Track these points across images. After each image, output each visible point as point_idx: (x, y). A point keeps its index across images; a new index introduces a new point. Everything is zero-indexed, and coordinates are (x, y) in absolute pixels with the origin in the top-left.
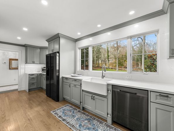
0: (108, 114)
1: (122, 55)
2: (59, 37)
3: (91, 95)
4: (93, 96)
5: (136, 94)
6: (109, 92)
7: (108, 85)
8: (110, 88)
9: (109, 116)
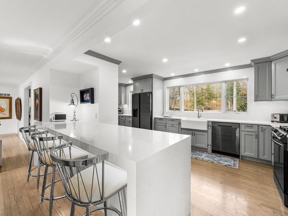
0: (208, 145)
1: (202, 89)
2: (152, 78)
3: (191, 132)
4: (194, 132)
5: (231, 127)
6: (209, 127)
7: (208, 122)
8: (211, 124)
9: (209, 146)
